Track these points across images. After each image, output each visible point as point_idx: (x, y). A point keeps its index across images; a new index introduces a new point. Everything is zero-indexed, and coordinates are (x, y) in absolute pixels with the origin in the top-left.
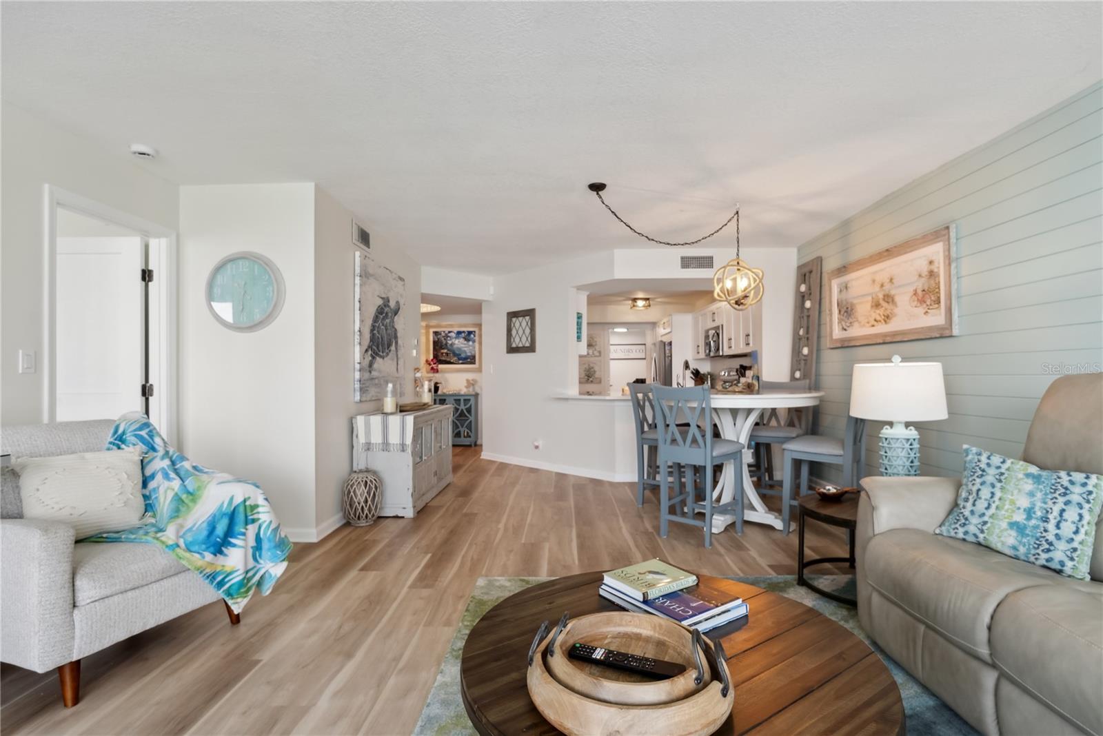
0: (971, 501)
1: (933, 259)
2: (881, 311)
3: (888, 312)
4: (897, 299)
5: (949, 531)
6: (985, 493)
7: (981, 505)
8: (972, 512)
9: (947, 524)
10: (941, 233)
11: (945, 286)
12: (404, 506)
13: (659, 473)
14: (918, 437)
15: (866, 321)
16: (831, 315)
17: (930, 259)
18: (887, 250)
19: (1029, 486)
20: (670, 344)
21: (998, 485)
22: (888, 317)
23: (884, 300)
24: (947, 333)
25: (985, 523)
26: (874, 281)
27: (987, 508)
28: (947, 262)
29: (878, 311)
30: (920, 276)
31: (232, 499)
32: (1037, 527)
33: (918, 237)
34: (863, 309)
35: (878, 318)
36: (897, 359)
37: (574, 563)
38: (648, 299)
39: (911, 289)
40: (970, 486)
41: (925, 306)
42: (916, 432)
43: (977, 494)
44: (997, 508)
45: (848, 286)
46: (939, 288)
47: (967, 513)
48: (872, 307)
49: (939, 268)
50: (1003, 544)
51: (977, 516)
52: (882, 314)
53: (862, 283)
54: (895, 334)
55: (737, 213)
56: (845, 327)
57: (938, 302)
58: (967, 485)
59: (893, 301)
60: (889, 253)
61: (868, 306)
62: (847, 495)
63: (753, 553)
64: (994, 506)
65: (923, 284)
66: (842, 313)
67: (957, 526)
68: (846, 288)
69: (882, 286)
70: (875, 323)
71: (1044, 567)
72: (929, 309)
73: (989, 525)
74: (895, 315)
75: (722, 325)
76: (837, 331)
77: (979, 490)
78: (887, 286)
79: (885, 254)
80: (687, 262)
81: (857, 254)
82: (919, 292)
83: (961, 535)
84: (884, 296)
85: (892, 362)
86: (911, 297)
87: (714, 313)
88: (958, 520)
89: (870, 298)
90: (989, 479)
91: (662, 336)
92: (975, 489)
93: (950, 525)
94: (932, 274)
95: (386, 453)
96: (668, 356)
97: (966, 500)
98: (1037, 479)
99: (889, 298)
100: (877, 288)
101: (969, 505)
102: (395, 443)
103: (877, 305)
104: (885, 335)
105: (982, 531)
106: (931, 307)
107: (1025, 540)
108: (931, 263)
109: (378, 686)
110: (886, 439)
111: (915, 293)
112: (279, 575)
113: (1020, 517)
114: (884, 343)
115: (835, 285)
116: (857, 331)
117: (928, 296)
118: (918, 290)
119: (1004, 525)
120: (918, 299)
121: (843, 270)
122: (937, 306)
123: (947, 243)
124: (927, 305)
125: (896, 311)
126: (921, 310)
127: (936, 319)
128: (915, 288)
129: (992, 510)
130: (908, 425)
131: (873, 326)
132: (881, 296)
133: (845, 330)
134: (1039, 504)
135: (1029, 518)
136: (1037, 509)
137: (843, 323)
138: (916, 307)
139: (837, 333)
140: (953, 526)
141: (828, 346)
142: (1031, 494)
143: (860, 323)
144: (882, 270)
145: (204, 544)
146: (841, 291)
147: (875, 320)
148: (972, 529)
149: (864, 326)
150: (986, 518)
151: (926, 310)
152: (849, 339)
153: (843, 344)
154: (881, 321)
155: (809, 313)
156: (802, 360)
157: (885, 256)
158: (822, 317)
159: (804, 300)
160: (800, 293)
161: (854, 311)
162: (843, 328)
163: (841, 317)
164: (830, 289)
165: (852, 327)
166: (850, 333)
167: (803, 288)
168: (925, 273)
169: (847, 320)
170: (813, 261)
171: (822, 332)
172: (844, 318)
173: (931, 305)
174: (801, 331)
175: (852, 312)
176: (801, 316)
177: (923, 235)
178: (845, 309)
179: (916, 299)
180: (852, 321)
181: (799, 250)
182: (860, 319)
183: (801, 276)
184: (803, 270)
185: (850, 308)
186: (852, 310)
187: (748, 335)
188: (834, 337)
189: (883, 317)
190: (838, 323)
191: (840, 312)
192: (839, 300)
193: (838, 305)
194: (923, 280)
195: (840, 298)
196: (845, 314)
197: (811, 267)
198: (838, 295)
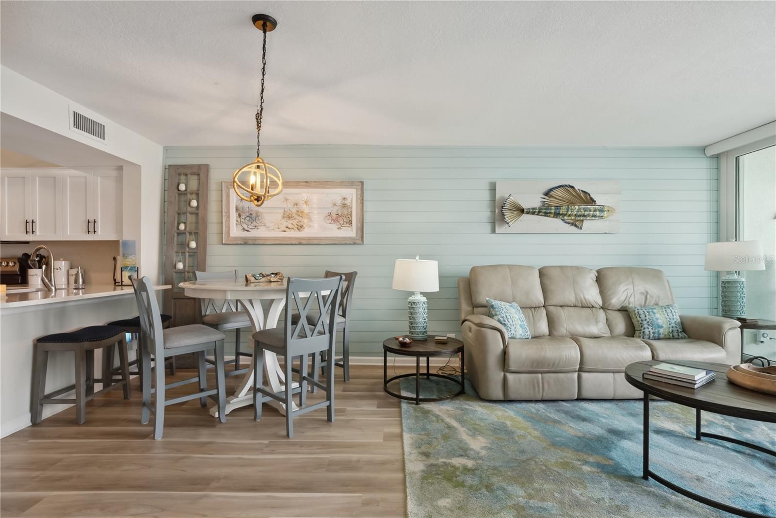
1: (346, 197)
2: (294, 222)
3: (301, 223)
4: (311, 216)
10: (356, 184)
11: (357, 215)
15: (276, 226)
16: (228, 217)
17: (344, 197)
18: (307, 182)
22: (302, 227)
23: (297, 214)
24: (359, 242)
26: (287, 200)
28: (359, 201)
29: (291, 222)
30: (334, 205)
33: (336, 181)
34: (272, 218)
35: (291, 226)
39: (327, 212)
41: (338, 224)
46: (351, 215)
48: (283, 217)
49: (352, 203)
52: (295, 224)
54: (309, 239)
56: (247, 229)
57: (350, 223)
59: (307, 216)
60: (307, 184)
61: (280, 216)
65: (337, 211)
66: (243, 216)
69: (296, 204)
70: (287, 230)
72: (341, 226)
74: (310, 226)
78: (302, 206)
82: (334, 215)
84: (297, 211)
86: (327, 217)
89: (282, 211)
94: (344, 205)
99: (302, 214)
100: (290, 205)
103: (289, 217)
104: (300, 239)
106: (343, 226)
108: (344, 199)
111: (330, 215)
114: (300, 244)
116: (262, 233)
117: (341, 217)
118: (332, 214)
120: (332, 220)
122: (349, 225)
123: (361, 190)
124: (341, 224)
125: (310, 223)
126: (334, 226)
127: (350, 232)
128: (330, 211)
131: (285, 231)
132: (293, 211)
133: (248, 231)
137: (245, 225)
138: (330, 223)
139: (235, 231)
143: (267, 227)
144: (297, 194)
147: (287, 227)
149: (271, 230)
151: (339, 226)
152: (255, 239)
153: (245, 242)
154: (293, 229)
155: (197, 212)
156: (185, 252)
157: (303, 185)
158: (213, 217)
159: (183, 198)
160: (177, 191)
161: (259, 218)
162: (244, 229)
163: (242, 220)
164: (228, 196)
165: (256, 229)
166: (254, 233)
167: (182, 187)
168: (339, 204)
169: (249, 223)
170: (199, 166)
171: (212, 229)
172: (246, 221)
173: (343, 224)
174: (182, 227)
175: (257, 218)
176: (179, 212)
177: (342, 180)
178: (248, 214)
179: (330, 218)
180: (257, 225)
181: (166, 149)
182: (267, 224)
183: (177, 175)
184: (181, 170)
185: (254, 215)
186: (257, 216)
187: (95, 222)
188: (232, 235)
189: (296, 226)
190: (236, 224)
191: (240, 216)
192: (239, 207)
193: (237, 209)
194: (337, 208)
195: (241, 205)
196: (248, 218)
197: (195, 170)
198: (236, 203)
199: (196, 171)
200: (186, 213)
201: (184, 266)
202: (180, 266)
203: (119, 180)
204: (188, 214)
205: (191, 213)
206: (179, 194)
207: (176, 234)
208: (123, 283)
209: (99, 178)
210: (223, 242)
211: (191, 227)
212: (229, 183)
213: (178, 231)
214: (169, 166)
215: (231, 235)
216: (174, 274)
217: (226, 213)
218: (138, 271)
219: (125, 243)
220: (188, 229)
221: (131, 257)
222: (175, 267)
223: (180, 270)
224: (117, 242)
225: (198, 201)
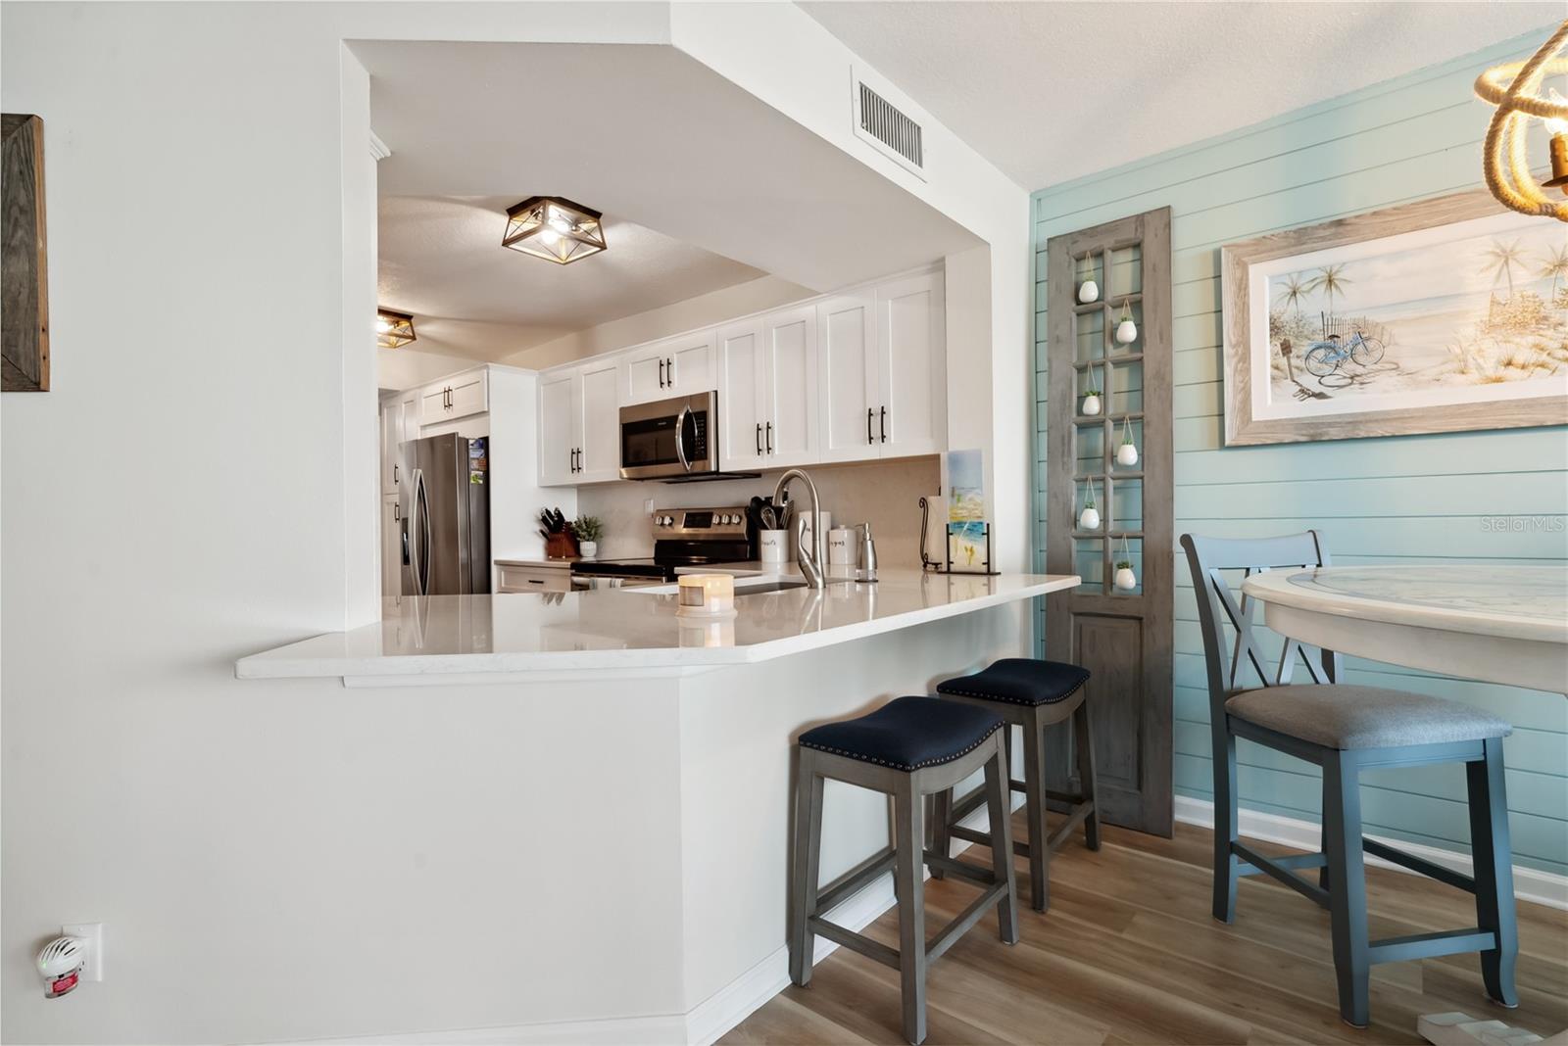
15: (1456, 366)
16: (1245, 358)
20: (484, 443)
29: (1531, 338)
34: (1434, 337)
35: (1528, 356)
38: (408, 317)
45: (1345, 276)
48: (1492, 327)
56: (1318, 389)
61: (1467, 326)
66: (1302, 348)
68: (1328, 282)
70: (1508, 372)
75: (716, 392)
76: (1275, 400)
80: (873, 114)
89: (1479, 305)
91: (424, 427)
96: (475, 478)
100: (1524, 276)
115: (1263, 276)
116: (1385, 398)
121: (1320, 233)
131: (1493, 380)
132: (1548, 296)
133: (1320, 396)
137: (1308, 378)
139: (1270, 403)
141: (1226, 441)
143: (1413, 374)
146: (1295, 292)
147: (1510, 364)
149: (1433, 381)
152: (1355, 420)
153: (1314, 436)
154: (1542, 366)
155: (1138, 355)
156: (1103, 480)
158: (1188, 365)
159: (1091, 324)
160: (1074, 305)
161: (1370, 345)
162: (1305, 392)
163: (1294, 362)
164: (1242, 287)
165: (1356, 386)
166: (1345, 403)
167: (1090, 292)
169: (1327, 369)
170: (1140, 219)
171: (1189, 403)
172: (1313, 364)
174: (1093, 406)
175: (1360, 347)
176: (1082, 363)
178: (1320, 339)
180: (1359, 370)
181: (1038, 199)
182: (1407, 364)
183: (1073, 261)
184: (1086, 245)
185: (1347, 337)
186: (1361, 337)
187: (883, 413)
188: (1257, 415)
190: (1273, 378)
191: (1286, 349)
192: (1285, 318)
193: (1275, 329)
195: (1289, 312)
196: (1321, 353)
197: (1129, 234)
198: (1271, 307)
199: (1132, 236)
200: (1103, 365)
201: (1104, 520)
202: (1091, 519)
203: (939, 298)
204: (1110, 366)
205: (1118, 364)
206: (1078, 315)
207: (1074, 428)
208: (953, 568)
209: (890, 301)
210: (1228, 442)
211: (1119, 405)
212: (1247, 245)
213: (1081, 419)
214: (1049, 240)
215: (1255, 418)
216: (1074, 541)
217: (1234, 347)
218: (988, 534)
219: (956, 460)
220: (1111, 411)
221: (970, 496)
222: (1075, 522)
223: (1089, 530)
224: (935, 459)
225: (1139, 326)
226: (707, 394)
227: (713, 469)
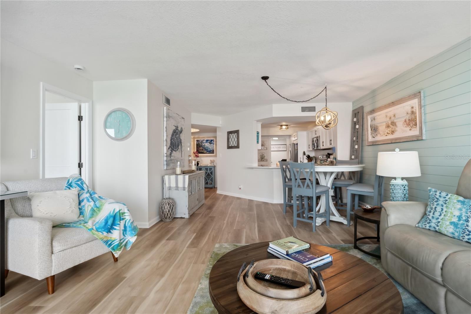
0: (432, 212)
1: (413, 106)
2: (390, 129)
3: (393, 130)
4: (397, 124)
5: (422, 226)
6: (439, 209)
7: (437, 214)
8: (433, 217)
9: (421, 222)
10: (417, 95)
11: (419, 118)
12: (185, 213)
13: (292, 200)
14: (408, 184)
15: (383, 133)
16: (368, 131)
17: (412, 106)
18: (393, 103)
19: (459, 206)
20: (297, 144)
21: (445, 205)
22: (393, 132)
23: (391, 124)
24: (420, 138)
25: (439, 222)
26: (386, 116)
27: (440, 215)
28: (420, 107)
29: (389, 129)
30: (407, 113)
31: (114, 210)
32: (463, 224)
33: (406, 97)
34: (382, 128)
35: (389, 132)
36: (397, 150)
37: (257, 238)
38: (287, 125)
39: (403, 119)
40: (432, 206)
41: (410, 126)
42: (407, 182)
43: (435, 209)
44: (444, 215)
45: (375, 118)
46: (416, 119)
47: (430, 218)
48: (386, 127)
49: (416, 110)
50: (447, 231)
51: (435, 219)
52: (390, 130)
53: (381, 117)
54: (396, 139)
55: (326, 88)
57: (416, 125)
58: (430, 205)
59: (395, 125)
60: (393, 104)
61: (384, 127)
62: (376, 210)
63: (334, 234)
64: (443, 215)
65: (409, 118)
66: (372, 130)
67: (426, 223)
68: (374, 119)
69: (390, 118)
70: (387, 134)
71: (467, 242)
72: (411, 128)
73: (441, 223)
74: (397, 131)
75: (320, 136)
76: (370, 138)
77: (436, 207)
78: (393, 118)
79: (392, 104)
80: (304, 109)
81: (379, 104)
82: (407, 121)
83: (428, 227)
84: (391, 122)
85: (395, 151)
86: (404, 123)
87: (316, 131)
88: (426, 221)
89: (385, 124)
90: (441, 202)
91: (293, 141)
92: (434, 207)
93: (423, 223)
94: (413, 113)
95: (177, 191)
96: (296, 150)
97: (430, 212)
98: (463, 203)
99: (393, 124)
100: (388, 119)
101: (431, 214)
102: (181, 187)
103: (388, 127)
104: (392, 140)
105: (438, 226)
106: (412, 127)
107: (457, 230)
108: (412, 108)
109: (174, 289)
110: (393, 185)
111: (405, 121)
112: (133, 242)
113: (455, 220)
114: (391, 143)
115: (369, 118)
116: (379, 138)
117: (411, 122)
118: (406, 120)
119: (448, 223)
120: (407, 124)
121: (373, 111)
122: (415, 126)
123: (419, 99)
124: (411, 126)
125: (397, 129)
126: (408, 129)
127: (415, 132)
128: (405, 119)
129: (442, 216)
130: (403, 179)
131: (387, 136)
132: (390, 123)
133: (374, 137)
134: (464, 214)
135: (459, 220)
136: (463, 216)
137: (373, 135)
138: (406, 127)
139: (370, 139)
140: (424, 223)
141: (367, 145)
142: (460, 210)
143: (380, 134)
144: (390, 111)
145: (103, 228)
146: (372, 121)
147: (387, 133)
148: (433, 225)
149: (382, 135)
150: (439, 220)
151: (410, 128)
152: (376, 142)
153: (373, 144)
154: (390, 134)
155: (358, 131)
156: (354, 151)
157: (392, 105)
160: (354, 122)
161: (378, 129)
163: (372, 132)
165: (377, 136)
166: (376, 139)
167: (355, 120)
168: (410, 112)
169: (374, 133)
170: (359, 108)
173: (412, 126)
174: (354, 139)
177: (408, 95)
178: (374, 128)
179: (406, 124)
180: (377, 133)
181: (353, 103)
183: (354, 115)
184: (355, 112)
185: (376, 128)
187: (331, 140)
189: (391, 132)
190: (370, 135)
193: (370, 126)
194: (409, 115)
195: (371, 124)
196: (374, 131)
197: (358, 110)
198: (370, 122)
200: (355, 132)
202: (353, 157)
207: (353, 142)
214: (353, 110)
215: (369, 141)
217: (367, 129)
220: (356, 139)
225: (358, 126)
226: (318, 137)
227: (319, 148)
